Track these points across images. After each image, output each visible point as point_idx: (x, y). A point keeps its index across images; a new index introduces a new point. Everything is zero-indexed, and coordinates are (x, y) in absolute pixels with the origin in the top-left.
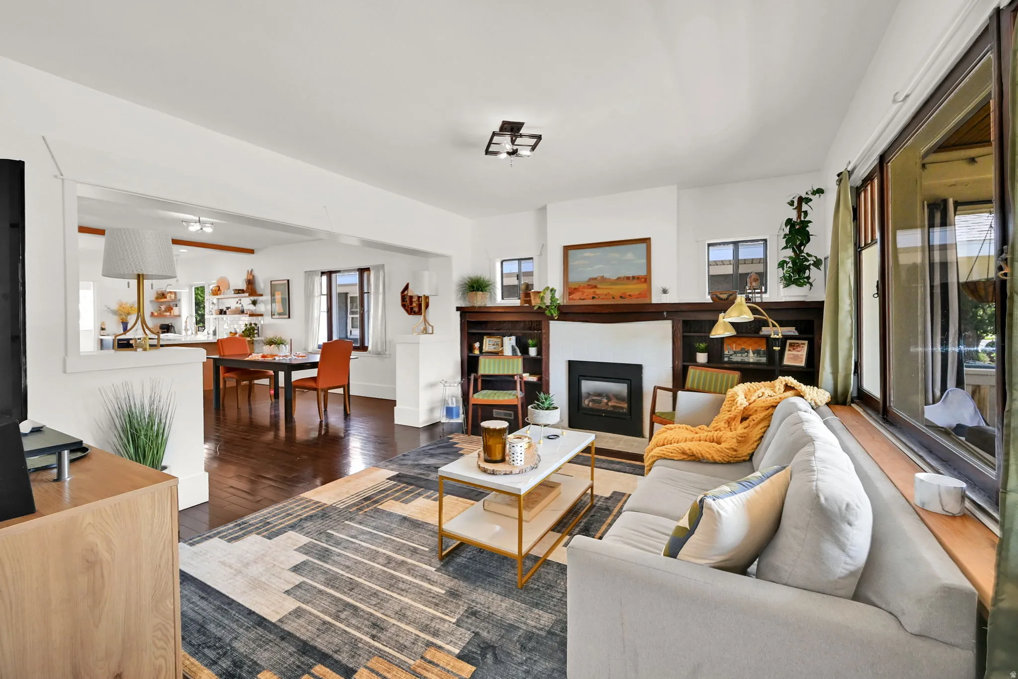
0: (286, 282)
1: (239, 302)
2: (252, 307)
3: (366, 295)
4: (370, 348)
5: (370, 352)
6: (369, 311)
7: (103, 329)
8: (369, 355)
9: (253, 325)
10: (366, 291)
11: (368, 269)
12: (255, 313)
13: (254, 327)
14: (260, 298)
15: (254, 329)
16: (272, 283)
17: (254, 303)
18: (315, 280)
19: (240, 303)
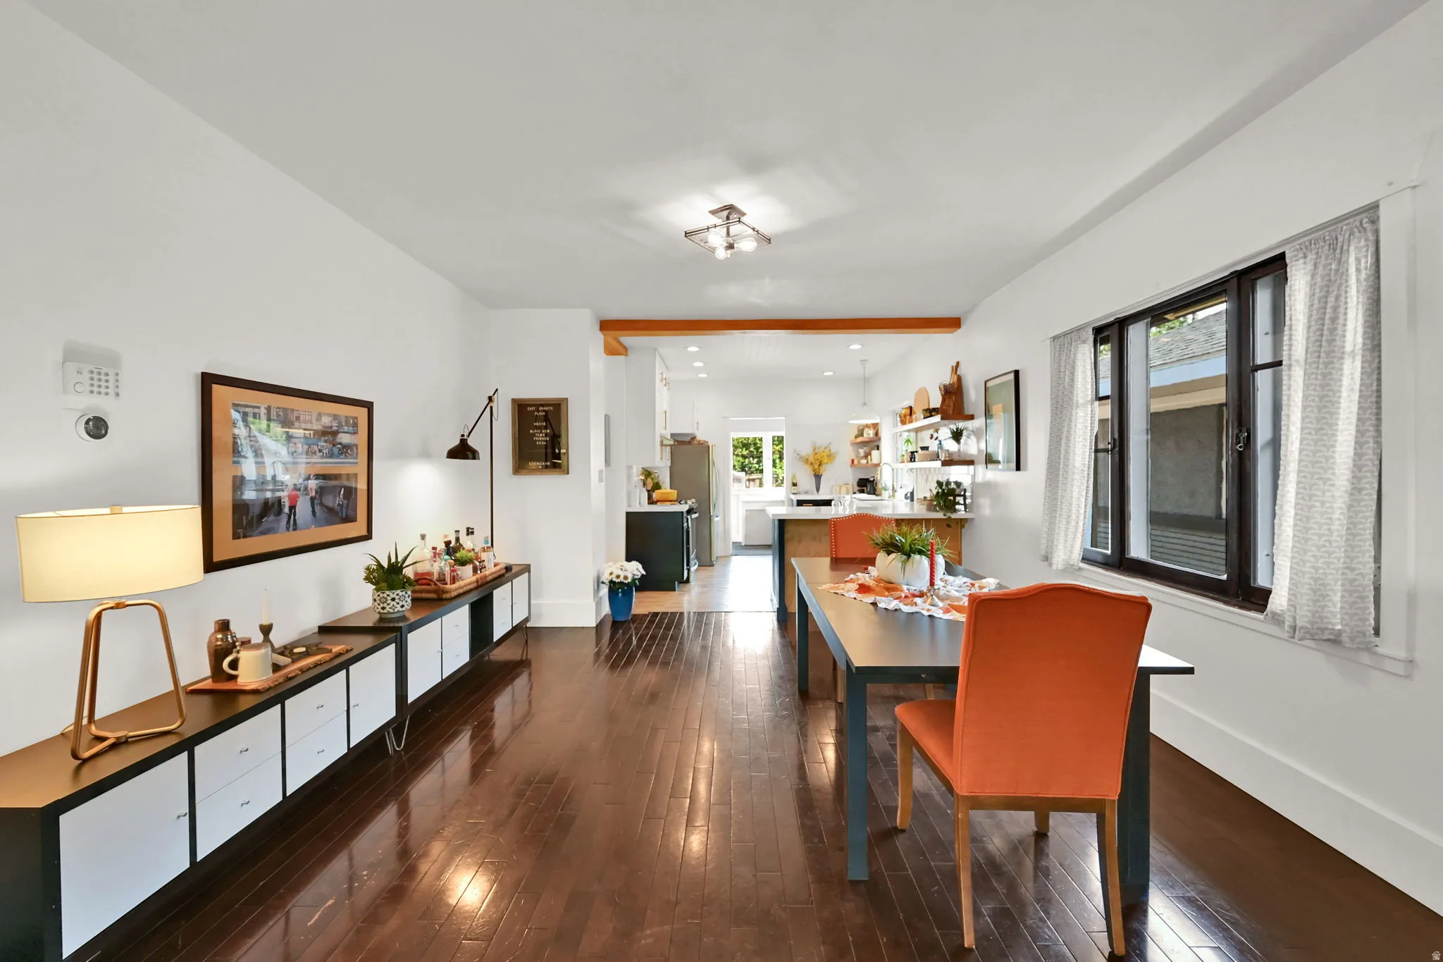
0: (1012, 376)
1: (935, 436)
2: (951, 446)
3: (1263, 379)
4: (1278, 601)
5: (1277, 619)
6: (1275, 443)
7: (795, 485)
8: (1273, 629)
9: (953, 486)
10: (1263, 354)
11: (1274, 266)
12: (956, 458)
13: (954, 490)
14: (970, 425)
15: (952, 492)
16: (989, 384)
17: (957, 435)
18: (1079, 356)
19: (937, 439)
